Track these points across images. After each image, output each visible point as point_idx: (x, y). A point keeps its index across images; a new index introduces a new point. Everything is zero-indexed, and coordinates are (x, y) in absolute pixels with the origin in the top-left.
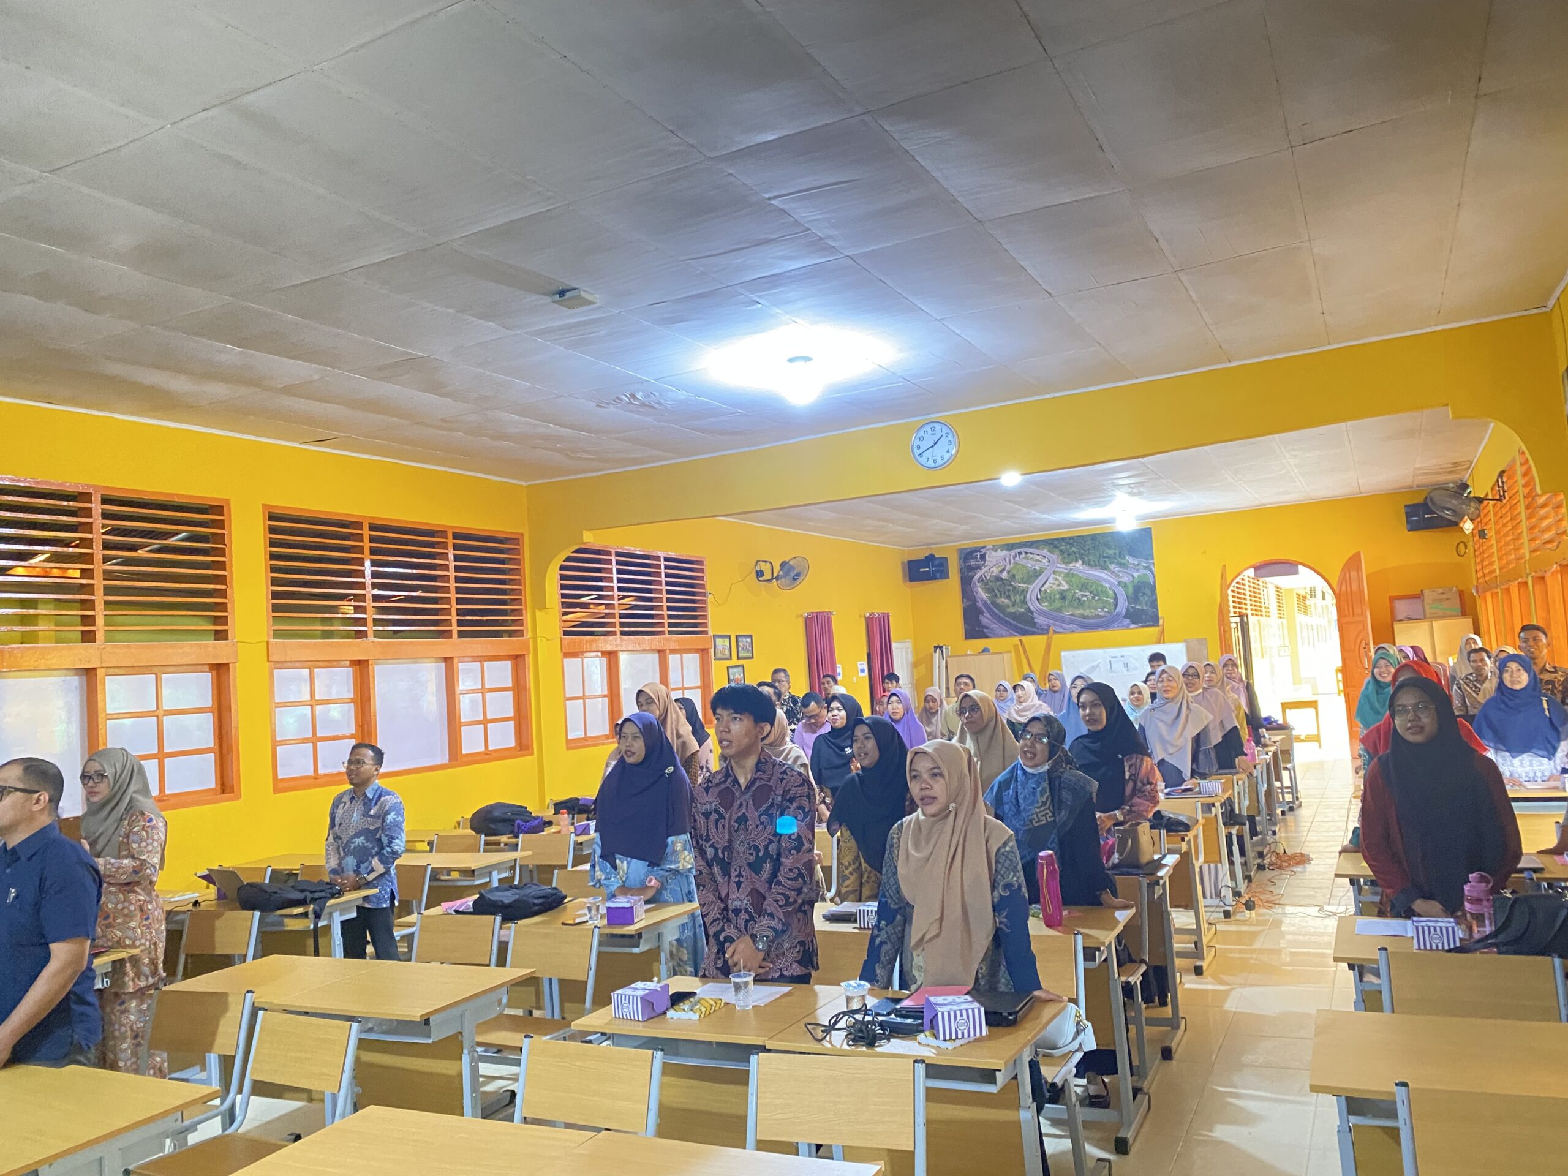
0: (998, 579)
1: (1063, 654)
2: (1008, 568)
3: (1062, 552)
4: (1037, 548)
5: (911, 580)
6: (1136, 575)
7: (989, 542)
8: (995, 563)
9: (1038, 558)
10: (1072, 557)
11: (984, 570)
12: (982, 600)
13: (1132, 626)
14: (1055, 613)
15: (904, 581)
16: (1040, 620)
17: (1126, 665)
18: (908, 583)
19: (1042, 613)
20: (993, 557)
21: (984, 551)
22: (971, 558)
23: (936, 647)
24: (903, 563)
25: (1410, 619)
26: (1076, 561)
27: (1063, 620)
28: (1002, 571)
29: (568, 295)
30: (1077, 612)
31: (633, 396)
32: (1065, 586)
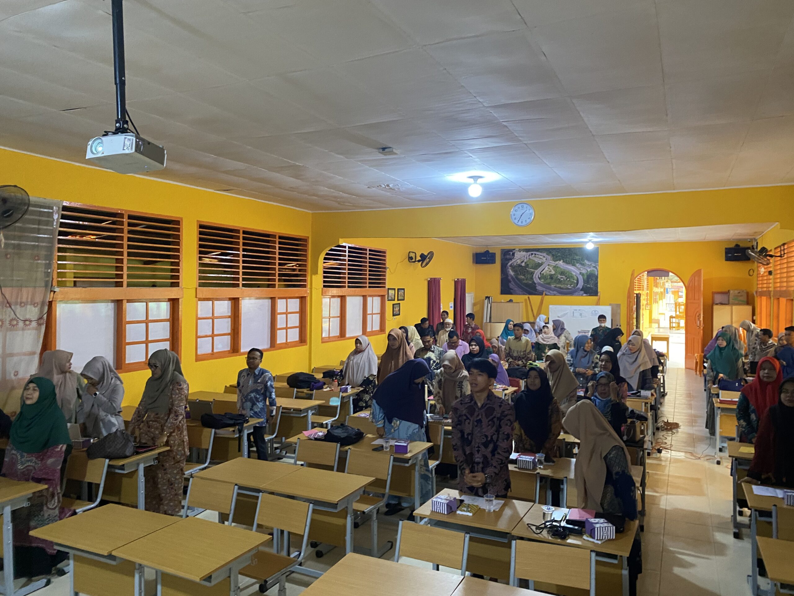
0: (520, 266)
1: (550, 306)
2: (525, 261)
3: (553, 255)
4: (541, 252)
5: (477, 263)
6: (589, 270)
7: (517, 247)
8: (519, 258)
9: (541, 257)
10: (558, 258)
11: (513, 261)
12: (511, 275)
13: (585, 295)
14: (547, 285)
15: (473, 262)
16: (539, 288)
17: (581, 314)
18: (475, 264)
19: (540, 284)
20: (518, 255)
21: (514, 251)
22: (507, 254)
23: (486, 297)
24: (473, 254)
25: (722, 304)
26: (560, 260)
27: (550, 289)
28: (522, 262)
29: (386, 150)
30: (558, 285)
31: (388, 186)
32: (553, 272)
